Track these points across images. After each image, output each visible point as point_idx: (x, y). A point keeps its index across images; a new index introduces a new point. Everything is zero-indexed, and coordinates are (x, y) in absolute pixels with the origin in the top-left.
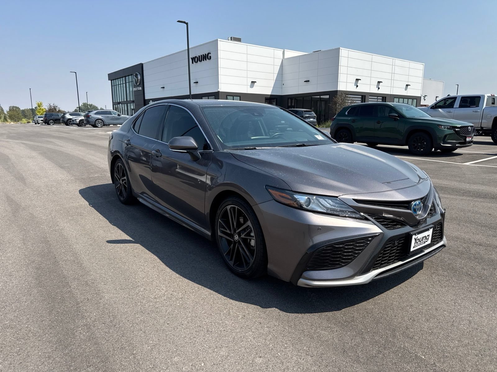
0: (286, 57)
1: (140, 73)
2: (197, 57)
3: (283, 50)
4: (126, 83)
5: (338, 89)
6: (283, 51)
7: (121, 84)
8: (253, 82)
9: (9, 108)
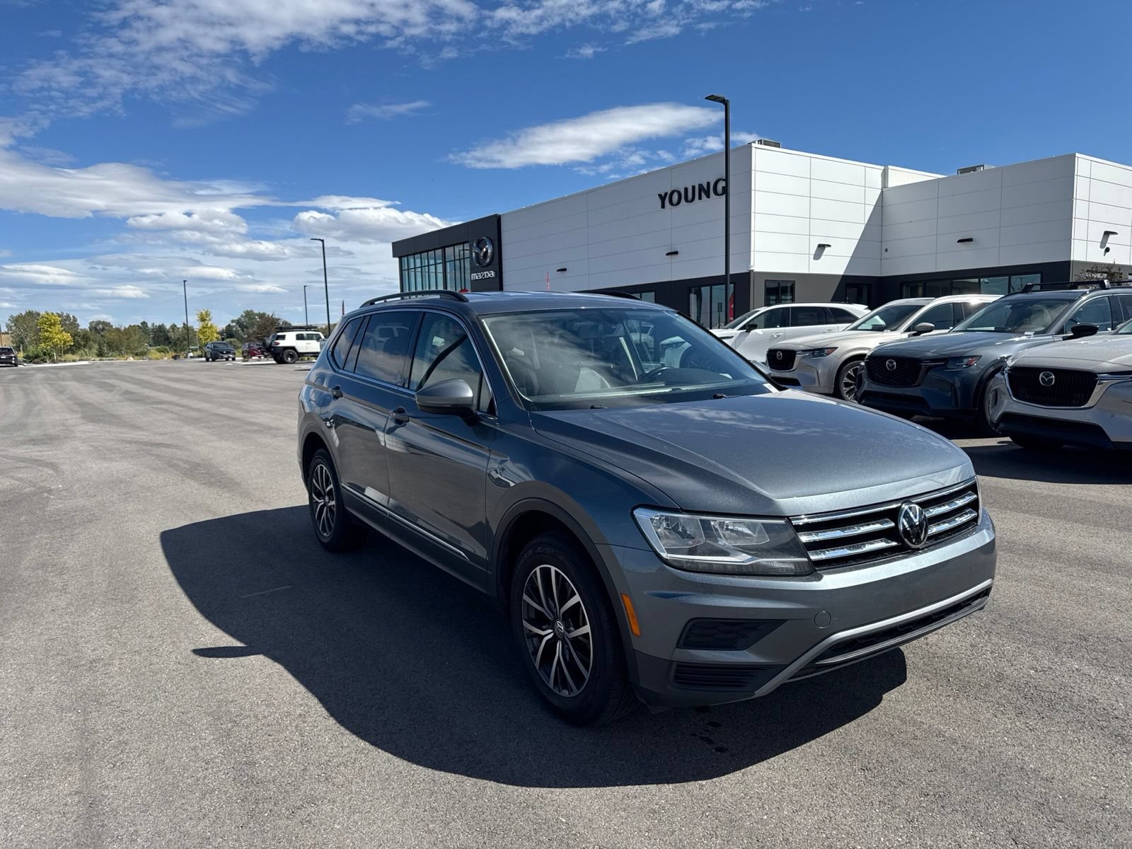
0: (892, 183)
1: (490, 239)
2: (679, 191)
3: (883, 168)
4: (444, 262)
5: (1072, 259)
6: (884, 170)
7: (428, 266)
8: (822, 247)
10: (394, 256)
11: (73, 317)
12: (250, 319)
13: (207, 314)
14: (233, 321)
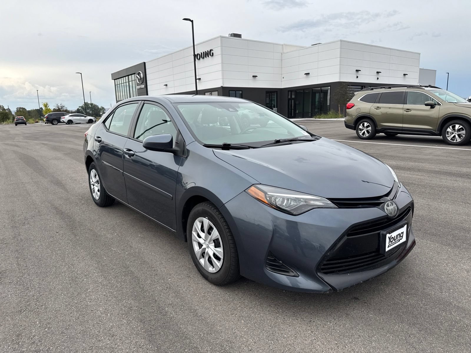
0: (285, 51)
1: (142, 72)
2: (199, 54)
4: (129, 82)
7: (124, 83)
8: (254, 77)
9: (16, 109)
10: (112, 80)
11: (2, 105)
12: (87, 106)
13: (47, 104)
14: (80, 107)
